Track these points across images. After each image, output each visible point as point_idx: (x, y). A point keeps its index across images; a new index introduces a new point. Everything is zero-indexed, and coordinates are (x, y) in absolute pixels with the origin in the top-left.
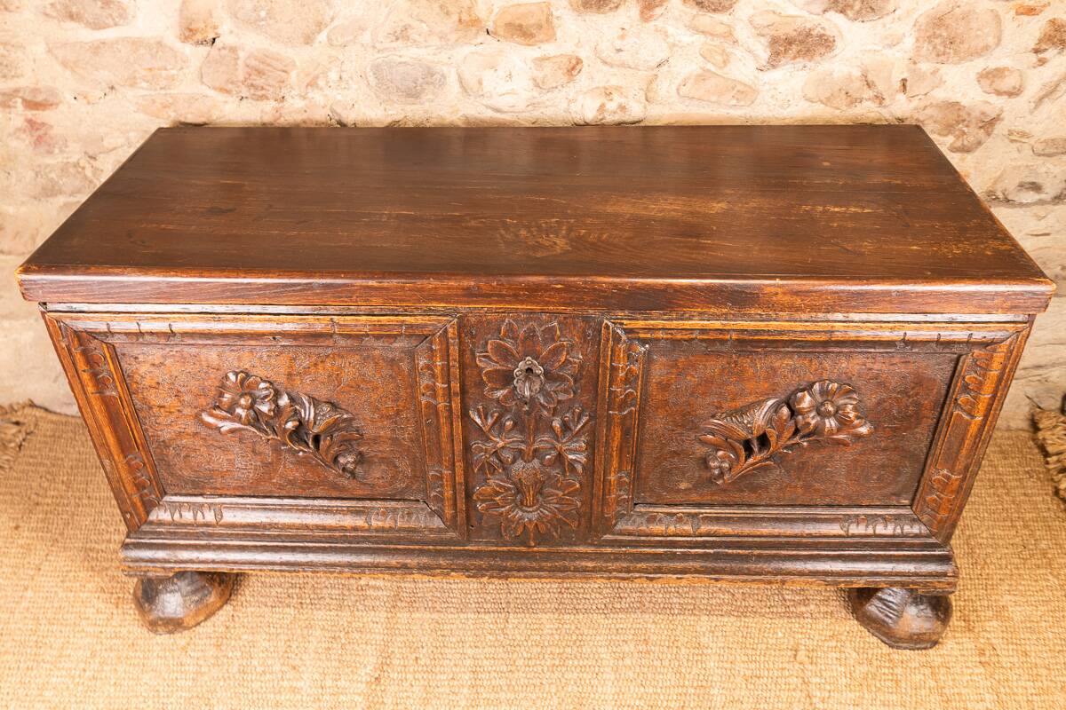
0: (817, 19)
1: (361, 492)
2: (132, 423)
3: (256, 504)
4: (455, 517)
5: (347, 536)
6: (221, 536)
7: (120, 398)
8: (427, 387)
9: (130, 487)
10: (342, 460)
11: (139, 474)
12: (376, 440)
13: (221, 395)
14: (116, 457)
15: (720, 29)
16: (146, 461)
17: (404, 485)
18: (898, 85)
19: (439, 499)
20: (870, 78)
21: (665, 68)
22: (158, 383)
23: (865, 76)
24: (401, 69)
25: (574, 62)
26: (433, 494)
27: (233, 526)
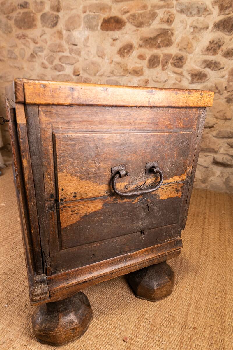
0: (203, 69)
15: (179, 72)
18: (225, 88)
20: (217, 86)
21: (167, 82)
23: (216, 86)
24: (112, 81)
25: (147, 80)
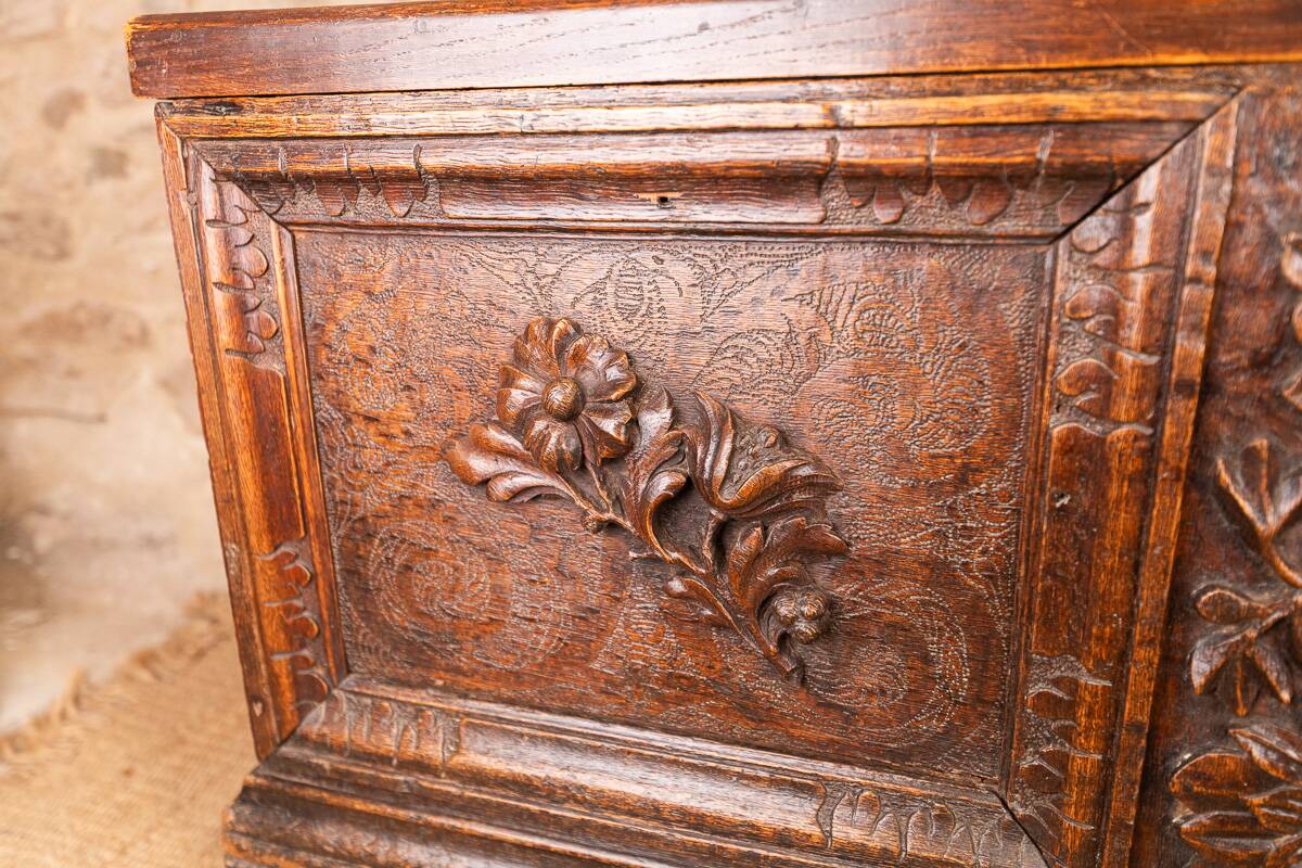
1: (813, 733)
2: (303, 455)
3: (542, 728)
4: (1093, 846)
5: (756, 857)
6: (445, 803)
7: (287, 380)
8: (1082, 381)
9: (275, 636)
10: (784, 608)
11: (298, 603)
12: (883, 564)
13: (508, 380)
14: (253, 539)
16: (319, 568)
17: (938, 726)
19: (1045, 782)
22: (372, 349)
26: (1029, 761)
27: (478, 778)
